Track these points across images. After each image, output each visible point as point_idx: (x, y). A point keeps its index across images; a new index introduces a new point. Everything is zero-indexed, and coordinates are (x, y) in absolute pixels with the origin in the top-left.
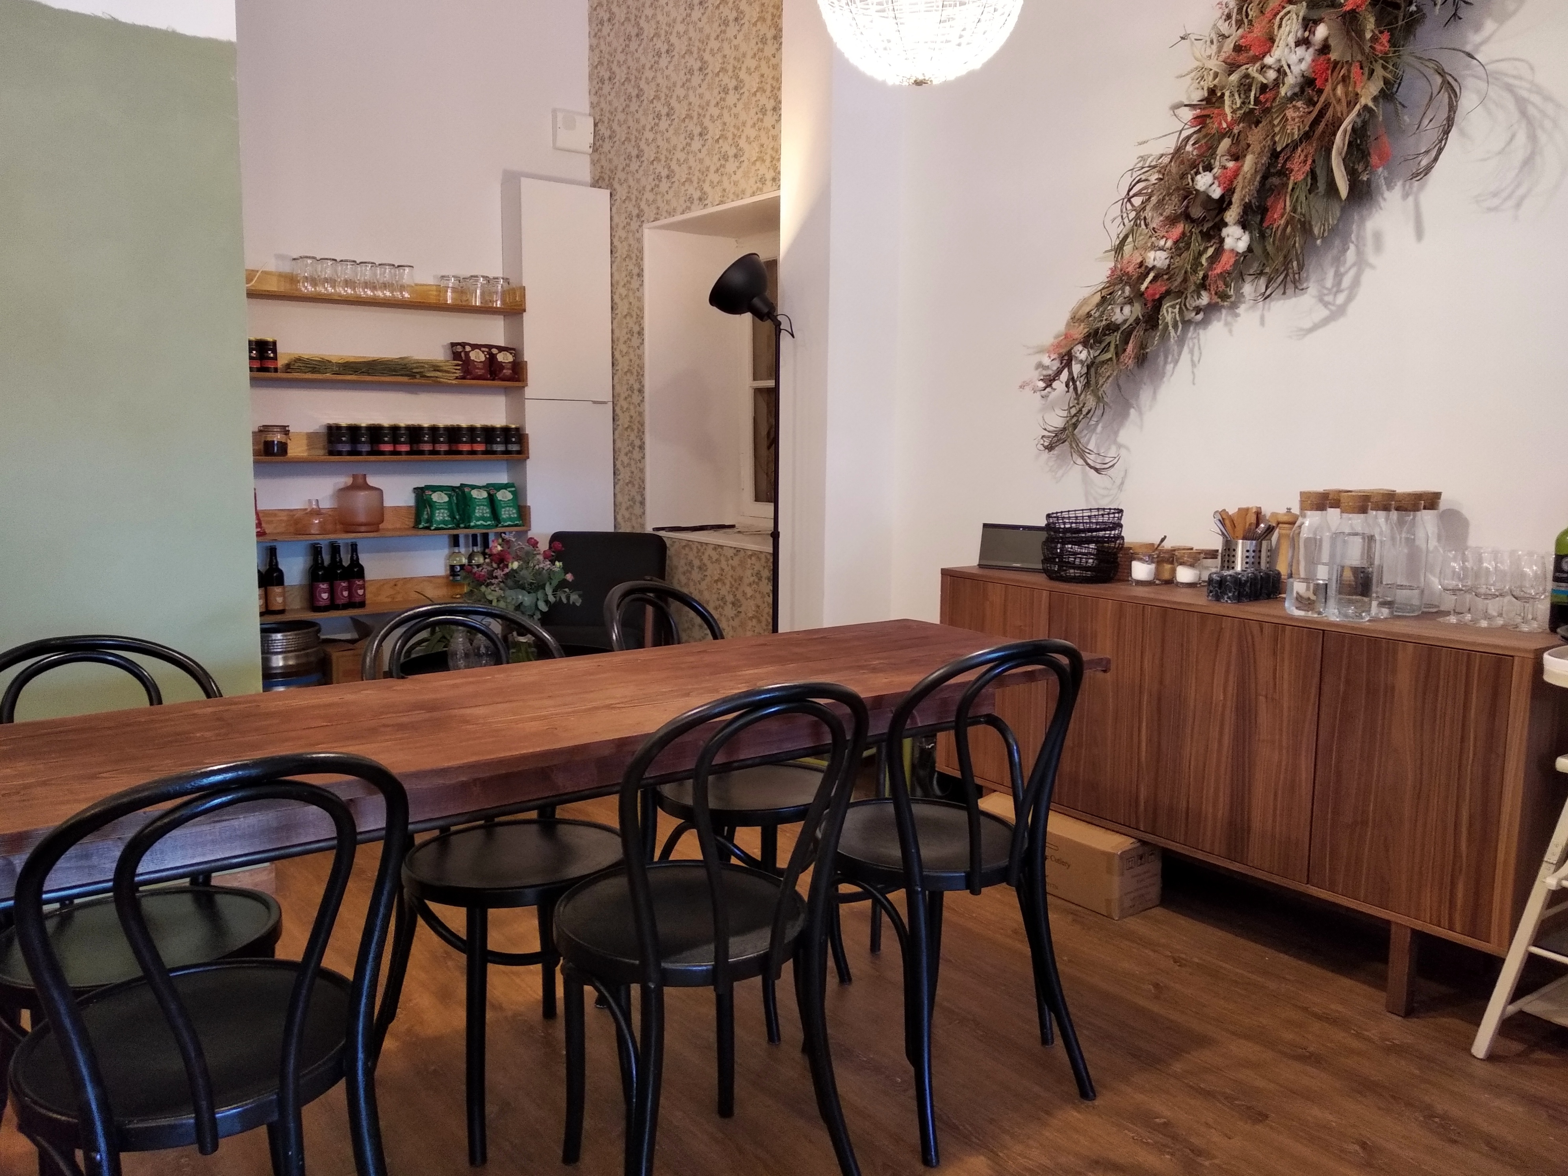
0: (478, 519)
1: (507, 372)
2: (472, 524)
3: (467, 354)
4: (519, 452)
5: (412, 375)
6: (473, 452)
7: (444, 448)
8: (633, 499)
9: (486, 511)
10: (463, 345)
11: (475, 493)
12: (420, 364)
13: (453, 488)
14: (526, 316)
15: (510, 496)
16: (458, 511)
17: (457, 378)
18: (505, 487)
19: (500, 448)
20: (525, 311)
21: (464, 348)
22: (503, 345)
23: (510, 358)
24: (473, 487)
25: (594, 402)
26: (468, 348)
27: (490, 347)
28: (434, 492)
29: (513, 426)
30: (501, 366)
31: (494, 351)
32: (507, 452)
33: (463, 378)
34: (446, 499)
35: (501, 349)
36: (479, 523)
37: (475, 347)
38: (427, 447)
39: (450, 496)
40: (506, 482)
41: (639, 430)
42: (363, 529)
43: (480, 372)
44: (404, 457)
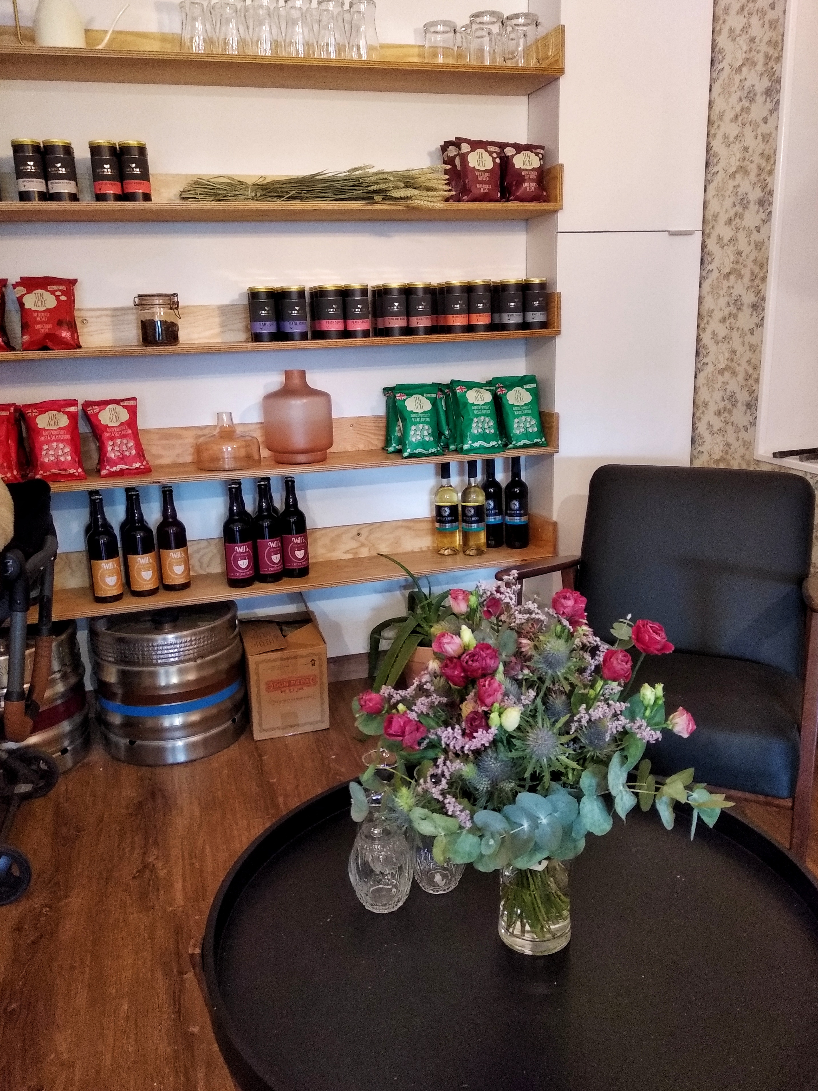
0: (475, 440)
1: (529, 186)
2: (466, 447)
3: (464, 158)
4: (544, 325)
5: (368, 197)
6: (470, 328)
7: (422, 322)
8: (732, 398)
9: (490, 425)
10: (457, 143)
11: (472, 396)
12: (382, 177)
13: (439, 387)
14: (564, 82)
15: (527, 398)
16: (448, 424)
17: (447, 200)
18: (521, 382)
19: (513, 319)
20: (562, 71)
21: (459, 147)
22: (523, 142)
23: (535, 162)
24: (470, 386)
25: (673, 234)
26: (465, 148)
27: (502, 146)
28: (410, 395)
29: (537, 281)
30: (519, 177)
31: (509, 151)
32: (525, 326)
33: (458, 199)
34: (428, 406)
35: (519, 148)
36: (476, 445)
37: (476, 145)
38: (397, 323)
39: (434, 403)
40: (523, 374)
42: (302, 458)
43: (484, 189)
44: (359, 341)
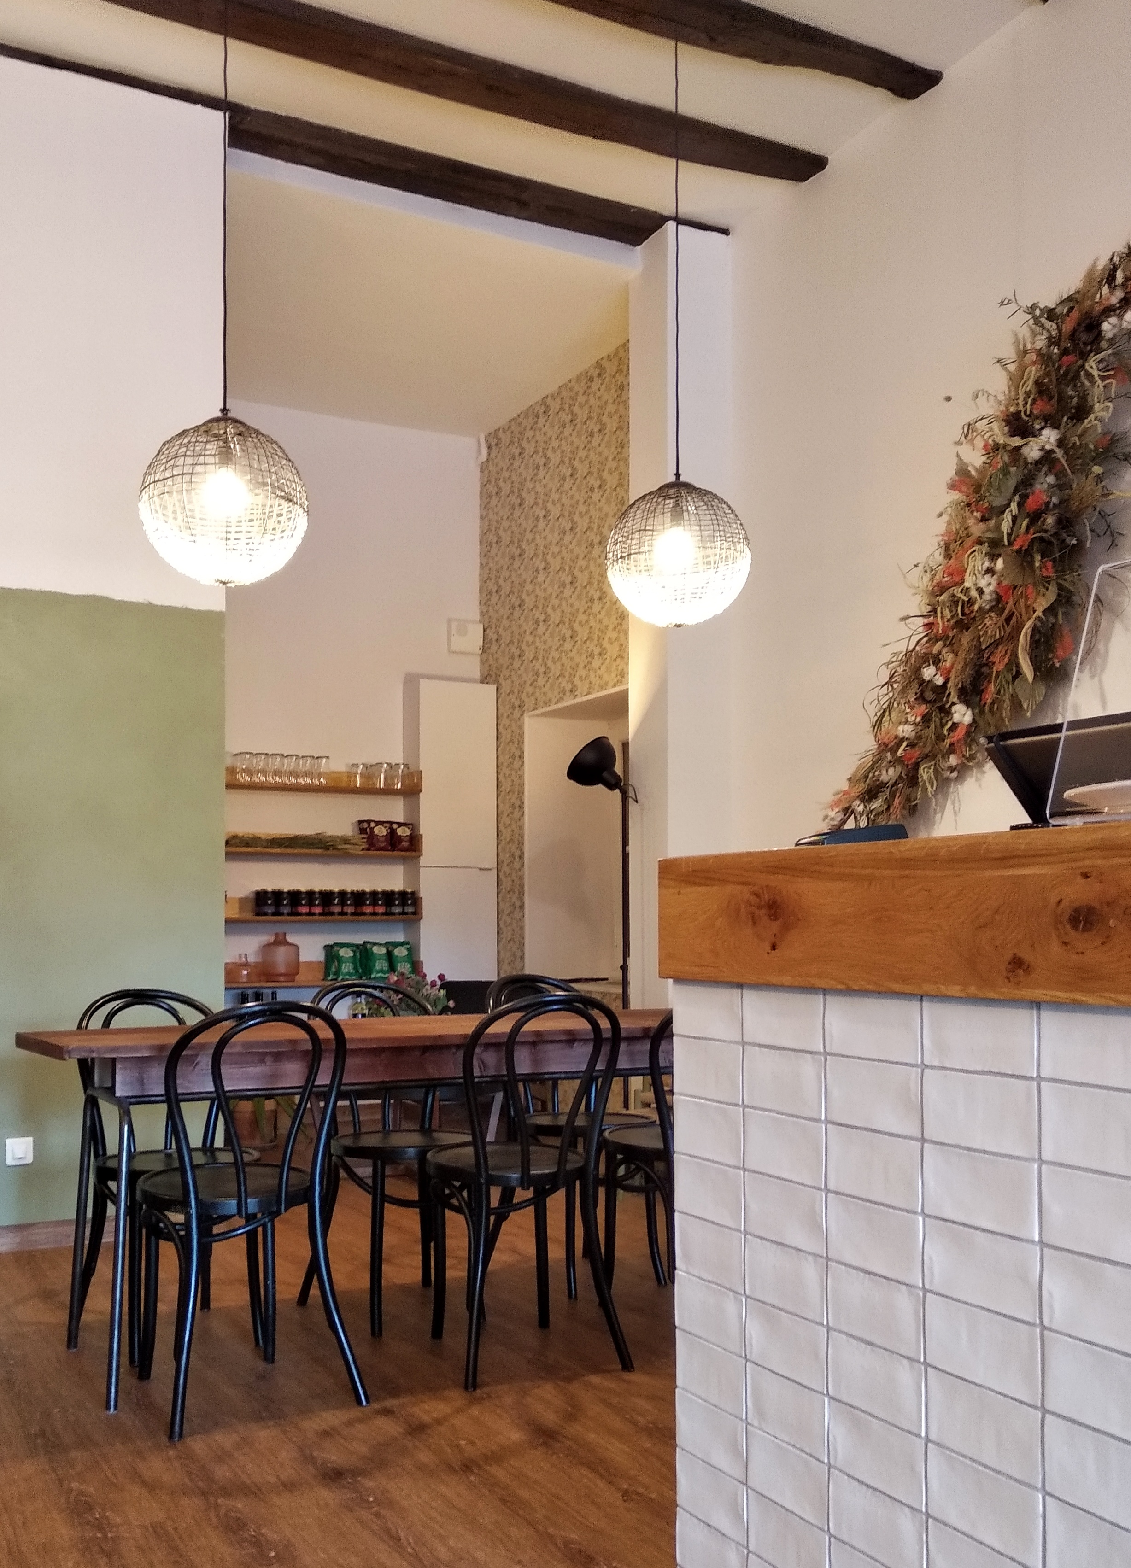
0: (378, 972)
1: (405, 844)
2: (373, 976)
3: (372, 829)
4: (414, 913)
5: (327, 848)
6: (374, 914)
7: (350, 910)
8: (514, 955)
9: (385, 965)
10: (369, 822)
11: (375, 949)
12: (333, 838)
13: (357, 946)
14: (421, 794)
15: (405, 953)
16: (361, 966)
17: (363, 850)
18: (402, 944)
19: (398, 910)
20: (421, 791)
21: (369, 825)
22: (402, 821)
23: (408, 832)
24: (375, 944)
25: (481, 869)
26: (372, 825)
27: (391, 823)
28: (342, 948)
29: (409, 891)
30: (400, 839)
31: (395, 826)
32: (403, 913)
33: (368, 849)
34: (352, 954)
35: (400, 825)
36: (379, 975)
37: (378, 823)
38: (337, 909)
39: (354, 952)
40: (402, 940)
41: (519, 893)
42: (282, 979)
43: (383, 845)
44: (317, 917)
